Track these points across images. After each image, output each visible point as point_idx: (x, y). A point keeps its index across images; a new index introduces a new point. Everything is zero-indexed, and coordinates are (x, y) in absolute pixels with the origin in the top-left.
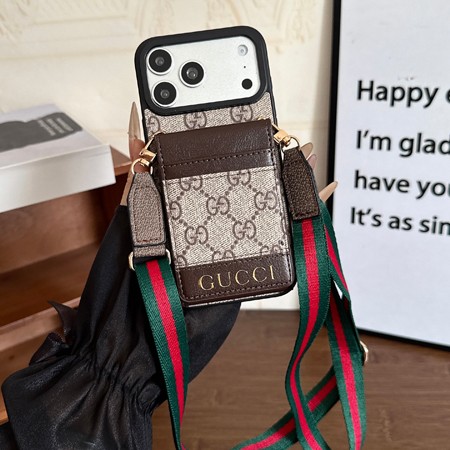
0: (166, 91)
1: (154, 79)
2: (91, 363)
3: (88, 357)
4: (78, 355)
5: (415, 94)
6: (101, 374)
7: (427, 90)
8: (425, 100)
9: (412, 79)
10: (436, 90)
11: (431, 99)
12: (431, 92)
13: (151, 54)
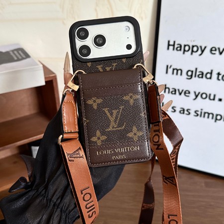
0: (86, 50)
1: (79, 43)
2: (45, 197)
5: (195, 49)
7: (201, 47)
8: (200, 52)
9: (194, 41)
10: (205, 47)
11: (203, 51)
12: (203, 48)
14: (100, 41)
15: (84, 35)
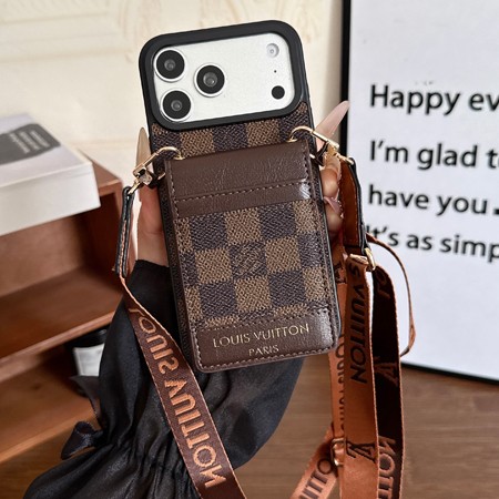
0: (180, 101)
1: (163, 87)
2: (130, 452)
3: (127, 444)
4: (116, 444)
5: (435, 101)
6: (143, 463)
7: (448, 95)
8: (445, 107)
9: (430, 83)
10: (458, 96)
11: (452, 105)
12: (452, 98)
13: (159, 56)
14: (211, 80)
15: (175, 67)
